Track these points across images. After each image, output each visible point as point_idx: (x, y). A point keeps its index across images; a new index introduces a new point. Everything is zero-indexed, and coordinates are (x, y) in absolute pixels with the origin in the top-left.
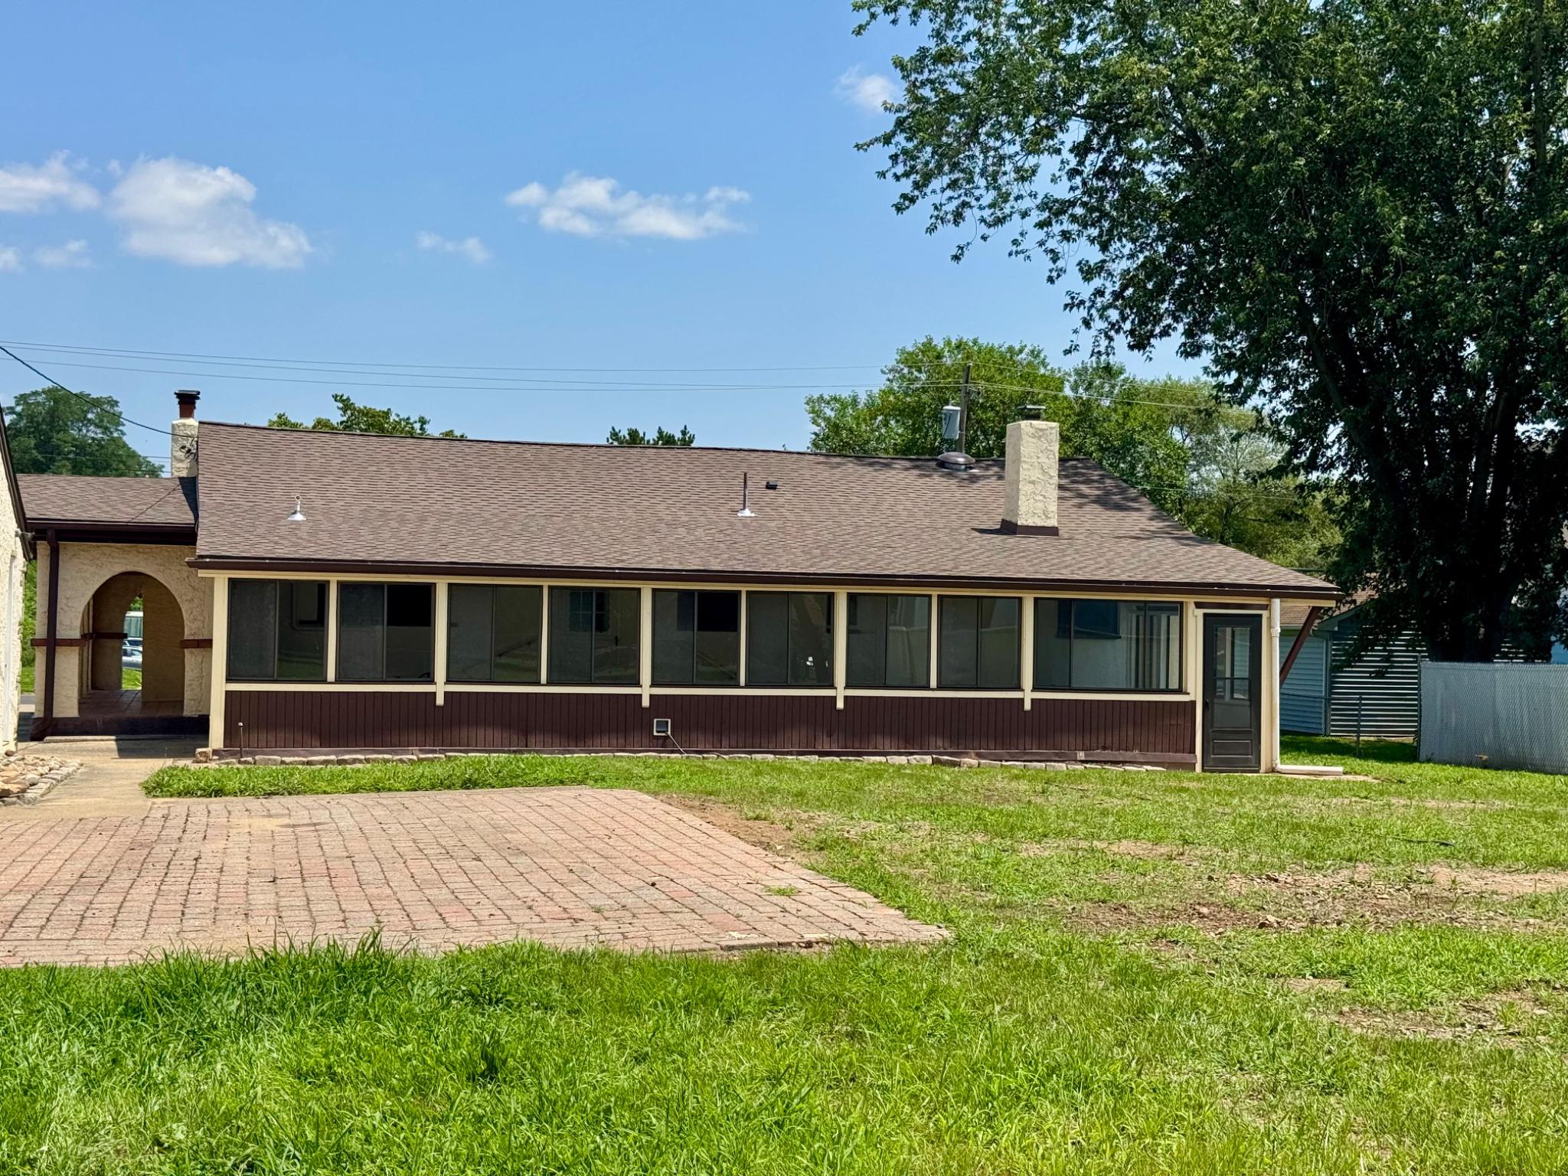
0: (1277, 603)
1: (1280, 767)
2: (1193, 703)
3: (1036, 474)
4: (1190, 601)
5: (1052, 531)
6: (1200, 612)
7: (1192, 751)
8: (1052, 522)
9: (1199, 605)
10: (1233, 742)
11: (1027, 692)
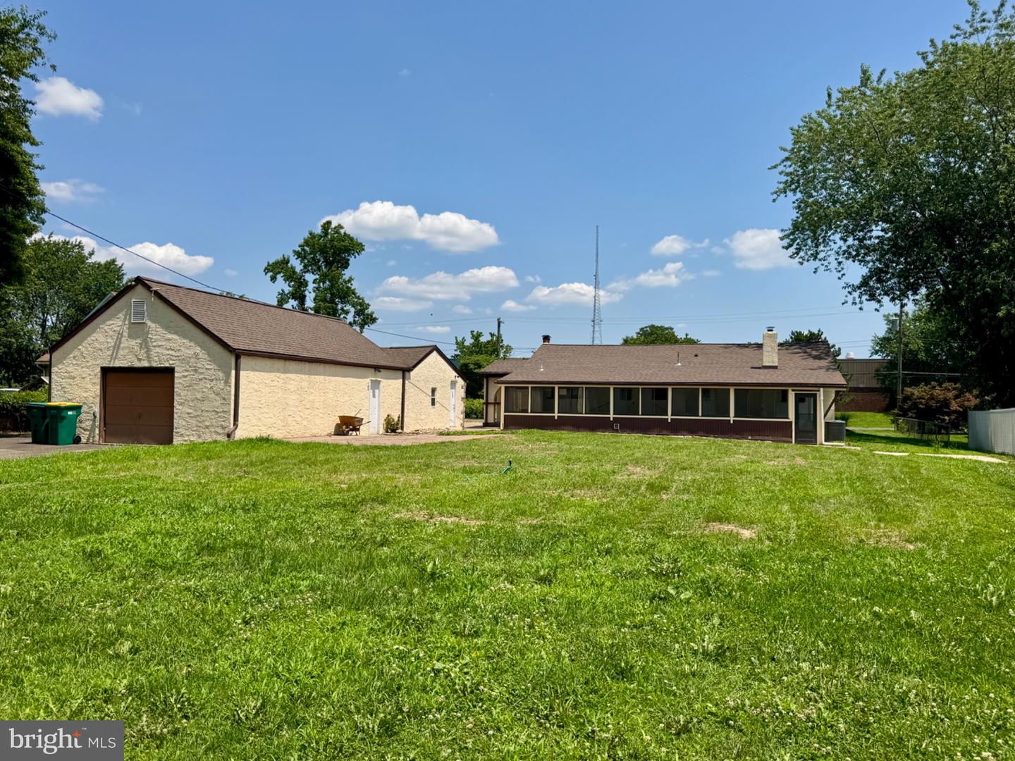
0: (822, 389)
1: (824, 443)
2: (791, 422)
3: (769, 349)
4: (790, 389)
5: (775, 367)
6: (793, 393)
7: (791, 437)
8: (776, 364)
9: (793, 390)
10: (806, 434)
11: (732, 418)
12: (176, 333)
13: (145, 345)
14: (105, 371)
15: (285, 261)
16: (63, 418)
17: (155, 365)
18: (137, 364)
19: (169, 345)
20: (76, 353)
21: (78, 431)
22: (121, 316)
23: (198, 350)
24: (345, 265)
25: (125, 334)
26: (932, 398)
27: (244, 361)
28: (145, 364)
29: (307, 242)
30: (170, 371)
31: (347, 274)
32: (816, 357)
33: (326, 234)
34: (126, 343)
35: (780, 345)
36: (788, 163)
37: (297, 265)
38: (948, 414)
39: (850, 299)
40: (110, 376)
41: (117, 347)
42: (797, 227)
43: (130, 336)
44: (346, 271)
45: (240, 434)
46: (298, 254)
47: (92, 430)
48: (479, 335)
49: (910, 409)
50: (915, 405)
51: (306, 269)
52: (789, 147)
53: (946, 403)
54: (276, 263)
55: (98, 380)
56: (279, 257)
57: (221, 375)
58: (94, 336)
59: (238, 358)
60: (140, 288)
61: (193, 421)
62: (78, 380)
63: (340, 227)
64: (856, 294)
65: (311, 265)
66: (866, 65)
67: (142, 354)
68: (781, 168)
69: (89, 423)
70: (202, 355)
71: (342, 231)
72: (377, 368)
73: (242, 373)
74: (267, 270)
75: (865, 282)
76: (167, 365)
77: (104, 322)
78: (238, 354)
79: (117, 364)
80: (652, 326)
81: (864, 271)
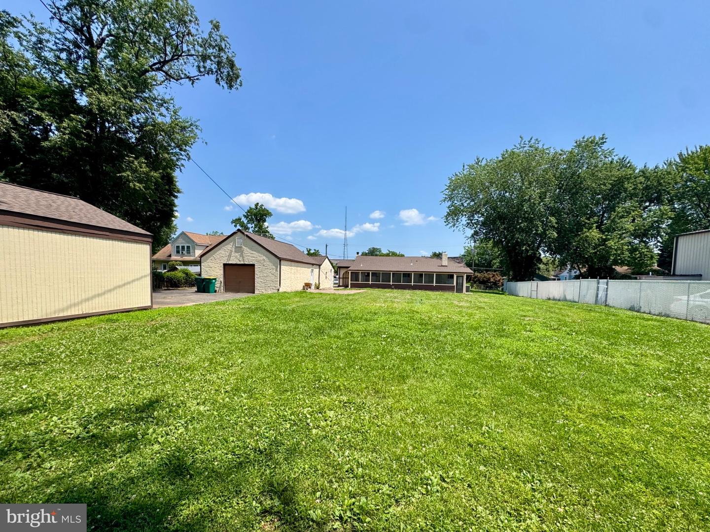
0: (465, 274)
1: (465, 293)
2: (455, 286)
3: (444, 259)
4: (454, 274)
6: (456, 275)
7: (455, 291)
8: (447, 265)
10: (460, 290)
11: (434, 284)
12: (255, 251)
13: (242, 255)
14: (225, 265)
15: (240, 219)
16: (212, 283)
17: (246, 263)
18: (239, 263)
19: (252, 255)
20: (212, 258)
21: (216, 288)
22: (232, 244)
23: (264, 258)
24: (265, 221)
25: (233, 251)
26: (485, 277)
27: (282, 262)
28: (242, 263)
29: (249, 211)
30: (253, 265)
31: (266, 224)
32: (458, 263)
33: (257, 208)
34: (233, 254)
35: (449, 258)
36: (448, 191)
37: (245, 221)
38: (490, 283)
39: (467, 241)
40: (226, 267)
41: (230, 256)
42: (449, 214)
43: (235, 252)
44: (265, 224)
45: (281, 290)
46: (245, 216)
47: (220, 287)
48: (310, 250)
49: (477, 281)
50: (479, 279)
51: (248, 222)
52: (448, 185)
53: (489, 279)
54: (236, 220)
55: (222, 269)
56: (237, 217)
57: (274, 267)
58: (220, 252)
59: (280, 261)
60: (239, 233)
61: (263, 284)
62: (213, 268)
63: (262, 205)
64: (469, 240)
65: (251, 221)
66: (478, 156)
67: (241, 259)
68: (444, 192)
69: (219, 284)
70: (266, 259)
71: (263, 207)
72: (313, 264)
73: (282, 266)
74: (232, 222)
75: (472, 236)
76: (251, 263)
77: (224, 246)
78: (280, 259)
79: (230, 262)
80: (373, 248)
81: (472, 232)
